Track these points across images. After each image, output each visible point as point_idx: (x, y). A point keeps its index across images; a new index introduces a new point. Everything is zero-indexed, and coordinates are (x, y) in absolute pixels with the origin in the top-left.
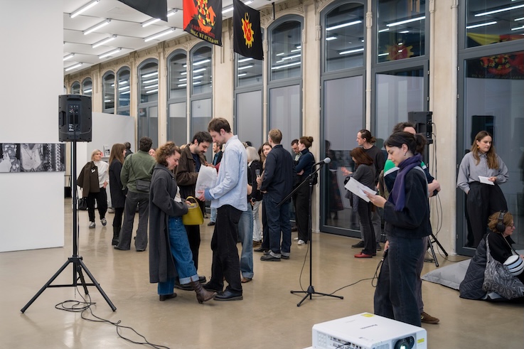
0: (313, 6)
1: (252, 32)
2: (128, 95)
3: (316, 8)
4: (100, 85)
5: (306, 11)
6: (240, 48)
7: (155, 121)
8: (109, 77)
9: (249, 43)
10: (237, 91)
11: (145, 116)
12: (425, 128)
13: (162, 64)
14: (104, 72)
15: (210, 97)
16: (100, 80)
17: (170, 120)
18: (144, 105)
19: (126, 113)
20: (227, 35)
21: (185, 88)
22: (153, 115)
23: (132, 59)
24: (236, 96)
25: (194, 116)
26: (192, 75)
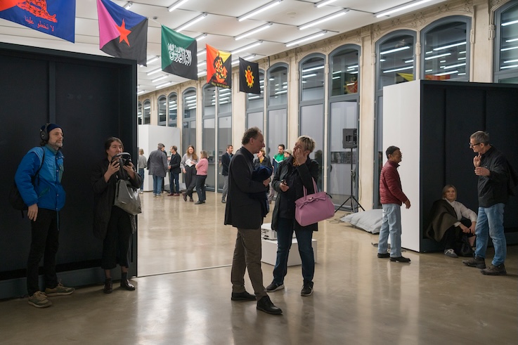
0: (294, 58)
1: (253, 78)
2: (175, 111)
3: (296, 59)
4: (156, 105)
5: (290, 61)
6: (244, 87)
7: (194, 130)
8: (163, 99)
9: (250, 85)
10: (248, 112)
11: (187, 126)
12: (352, 138)
13: (199, 91)
14: (159, 95)
15: (230, 115)
16: (156, 101)
17: (204, 130)
18: (187, 119)
19: (174, 125)
20: (235, 75)
21: (214, 105)
22: (193, 127)
23: (178, 88)
24: (247, 115)
25: (220, 127)
26: (219, 98)
